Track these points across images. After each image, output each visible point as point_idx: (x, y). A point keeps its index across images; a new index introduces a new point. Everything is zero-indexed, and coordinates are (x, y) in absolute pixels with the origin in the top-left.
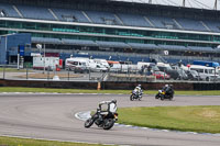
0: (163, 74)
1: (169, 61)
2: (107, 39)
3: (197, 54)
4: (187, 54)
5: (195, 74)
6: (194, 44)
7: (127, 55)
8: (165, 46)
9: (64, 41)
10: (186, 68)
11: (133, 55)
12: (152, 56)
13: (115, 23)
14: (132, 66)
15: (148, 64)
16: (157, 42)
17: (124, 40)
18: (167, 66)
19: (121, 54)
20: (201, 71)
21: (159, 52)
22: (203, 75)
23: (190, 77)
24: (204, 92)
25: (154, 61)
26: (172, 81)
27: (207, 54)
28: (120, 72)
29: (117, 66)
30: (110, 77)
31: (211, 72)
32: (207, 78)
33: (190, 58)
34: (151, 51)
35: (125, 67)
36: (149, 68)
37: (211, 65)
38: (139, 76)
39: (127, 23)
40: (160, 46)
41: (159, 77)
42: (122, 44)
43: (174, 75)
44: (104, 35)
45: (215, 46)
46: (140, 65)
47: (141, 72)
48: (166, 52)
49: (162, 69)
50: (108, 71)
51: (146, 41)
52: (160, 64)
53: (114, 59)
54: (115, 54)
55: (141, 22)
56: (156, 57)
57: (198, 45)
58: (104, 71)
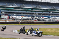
0: (36, 20)
3: (45, 14)
5: (45, 20)
7: (27, 15)
8: (37, 12)
9: (10, 11)
10: (42, 18)
11: (28, 15)
12: (33, 15)
13: (23, 6)
14: (28, 18)
15: (32, 17)
16: (35, 11)
17: (26, 11)
18: (37, 17)
19: (25, 15)
21: (35, 14)
23: (44, 20)
25: (34, 16)
26: (39, 21)
27: (48, 14)
28: (25, 19)
29: (24, 18)
30: (22, 21)
31: (49, 19)
32: (48, 21)
33: (43, 15)
34: (33, 14)
35: (26, 18)
37: (49, 17)
39: (26, 6)
40: (35, 12)
41: (35, 21)
45: (50, 12)
46: (30, 17)
48: (37, 14)
49: (36, 18)
50: (22, 19)
51: (32, 11)
52: (35, 17)
53: (23, 16)
55: (30, 6)
56: (34, 15)
57: (45, 12)
58: (21, 19)
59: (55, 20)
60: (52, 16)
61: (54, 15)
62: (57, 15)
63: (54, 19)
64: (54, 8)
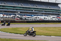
1: (20, 15)
2: (3, 9)
3: (28, 13)
4: (25, 13)
5: (27, 18)
6: (27, 10)
7: (8, 13)
10: (24, 17)
11: (10, 13)
13: (5, 4)
15: (14, 16)
17: (7, 9)
19: (6, 13)
20: (29, 17)
21: (17, 12)
22: (29, 19)
24: (29, 23)
25: (16, 15)
26: (21, 20)
27: (30, 13)
28: (6, 18)
29: (5, 16)
30: (3, 19)
31: (31, 18)
32: (30, 20)
33: (26, 14)
34: (15, 12)
35: (8, 16)
36: (14, 17)
37: (31, 16)
38: (11, 19)
39: (8, 4)
42: (7, 10)
43: (21, 19)
44: (2, 7)
45: (32, 10)
47: (12, 18)
48: (19, 12)
49: (18, 17)
50: (3, 17)
51: (13, 9)
53: (5, 14)
54: (5, 13)
55: (12, 4)
57: (28, 10)
58: (2, 18)
59: (38, 19)
60: (34, 14)
61: (37, 13)
62: (40, 14)
63: (36, 18)
64: (36, 7)
